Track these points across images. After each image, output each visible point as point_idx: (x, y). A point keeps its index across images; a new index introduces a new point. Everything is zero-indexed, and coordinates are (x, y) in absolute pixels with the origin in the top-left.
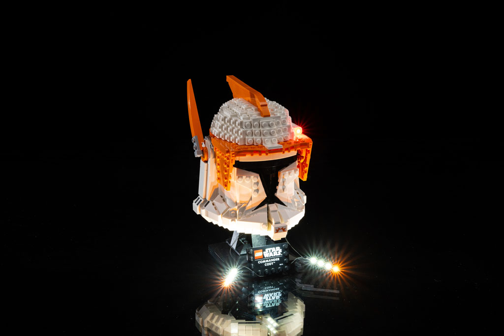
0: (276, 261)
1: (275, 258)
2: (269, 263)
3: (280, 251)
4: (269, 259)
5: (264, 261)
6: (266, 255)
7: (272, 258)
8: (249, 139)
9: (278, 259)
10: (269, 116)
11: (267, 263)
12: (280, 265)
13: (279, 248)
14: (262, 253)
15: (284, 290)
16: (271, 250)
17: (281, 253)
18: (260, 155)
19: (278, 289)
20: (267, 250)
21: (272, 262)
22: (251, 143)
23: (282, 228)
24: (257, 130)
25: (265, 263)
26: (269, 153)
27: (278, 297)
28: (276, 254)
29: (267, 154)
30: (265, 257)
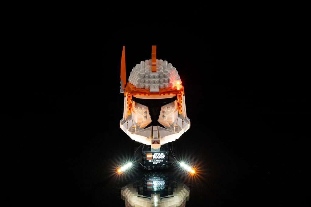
0: (160, 162)
1: (160, 160)
2: (156, 162)
3: (164, 156)
4: (156, 160)
5: (152, 161)
6: (154, 157)
7: (158, 159)
8: (142, 85)
9: (162, 161)
10: (156, 72)
11: (154, 162)
12: (163, 164)
13: (163, 154)
14: (151, 156)
15: (166, 180)
16: (158, 155)
17: (164, 157)
18: (145, 95)
19: (162, 179)
20: (155, 154)
21: (158, 162)
22: (142, 88)
23: (157, 142)
24: (147, 80)
25: (153, 162)
26: (150, 94)
27: (163, 184)
28: (160, 157)
29: (149, 95)
30: (154, 158)
